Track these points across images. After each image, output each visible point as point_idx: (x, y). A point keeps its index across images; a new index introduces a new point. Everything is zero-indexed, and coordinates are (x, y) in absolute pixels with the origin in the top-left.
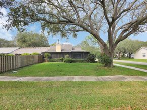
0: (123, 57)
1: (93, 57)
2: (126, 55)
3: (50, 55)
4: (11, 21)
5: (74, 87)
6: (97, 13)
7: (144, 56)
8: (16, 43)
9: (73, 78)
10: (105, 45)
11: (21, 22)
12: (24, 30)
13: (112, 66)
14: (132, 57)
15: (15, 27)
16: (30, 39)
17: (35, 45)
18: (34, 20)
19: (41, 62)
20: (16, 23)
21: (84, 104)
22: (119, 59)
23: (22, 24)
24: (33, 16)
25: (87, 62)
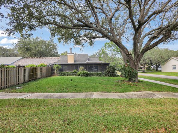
0: (149, 70)
1: (114, 69)
2: (152, 67)
3: (60, 66)
4: (13, 24)
5: (94, 106)
6: (119, 15)
7: (174, 68)
8: (17, 52)
9: (91, 95)
10: (129, 55)
11: (25, 25)
12: (29, 35)
13: (137, 81)
14: (159, 69)
15: (18, 32)
16: (35, 47)
17: (41, 54)
18: (42, 23)
19: (50, 76)
20: (19, 27)
21: (109, 126)
22: (144, 72)
23: (27, 28)
24: (41, 18)
25: (106, 75)
